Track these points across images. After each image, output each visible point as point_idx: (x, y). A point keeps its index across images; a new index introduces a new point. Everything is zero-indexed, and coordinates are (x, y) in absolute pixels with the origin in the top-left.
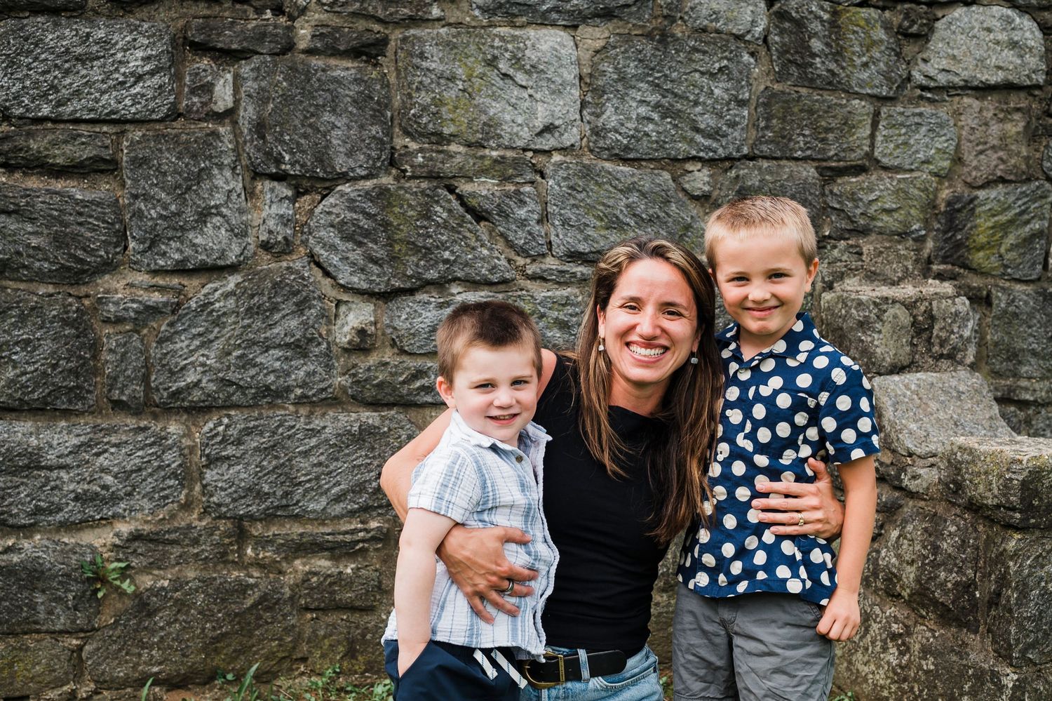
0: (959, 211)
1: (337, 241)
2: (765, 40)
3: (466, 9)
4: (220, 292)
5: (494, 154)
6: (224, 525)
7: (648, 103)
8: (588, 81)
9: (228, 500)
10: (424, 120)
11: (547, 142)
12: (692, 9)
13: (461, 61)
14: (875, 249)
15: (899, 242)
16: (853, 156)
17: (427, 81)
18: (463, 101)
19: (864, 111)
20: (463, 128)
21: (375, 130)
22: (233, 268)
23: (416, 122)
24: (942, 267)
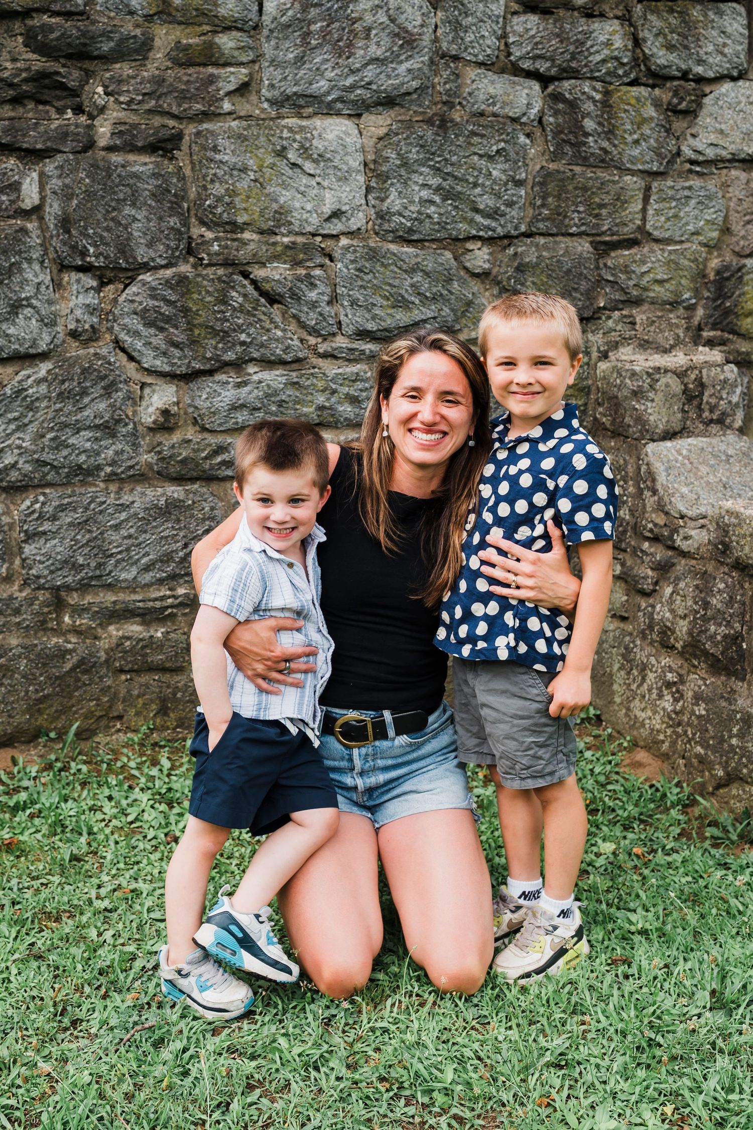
0: (728, 279)
1: (140, 327)
2: (540, 121)
3: (255, 102)
4: (32, 379)
5: (286, 240)
6: (43, 596)
7: (429, 187)
8: (372, 167)
9: (46, 572)
10: (219, 210)
11: (336, 227)
12: (470, 94)
13: (251, 152)
14: (648, 318)
15: (671, 311)
16: (626, 230)
17: (220, 173)
18: (255, 191)
19: (637, 186)
20: (256, 216)
21: (173, 221)
22: (44, 356)
23: (211, 212)
24: (712, 333)
